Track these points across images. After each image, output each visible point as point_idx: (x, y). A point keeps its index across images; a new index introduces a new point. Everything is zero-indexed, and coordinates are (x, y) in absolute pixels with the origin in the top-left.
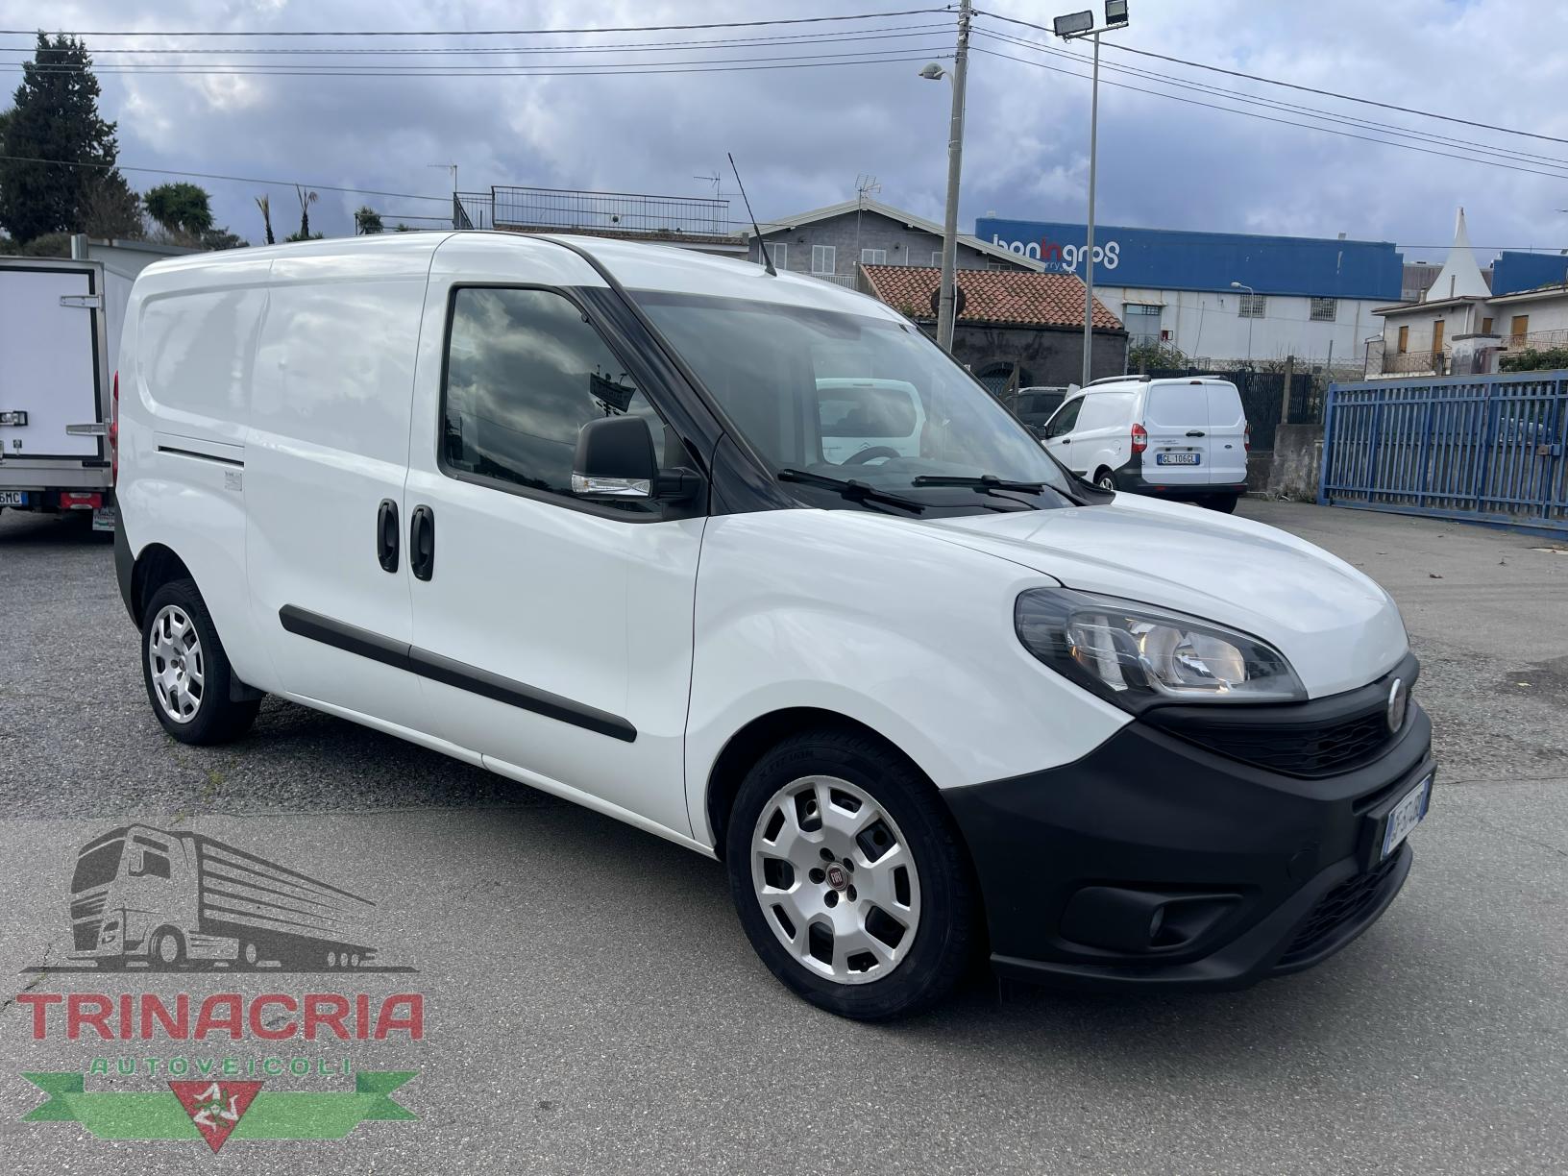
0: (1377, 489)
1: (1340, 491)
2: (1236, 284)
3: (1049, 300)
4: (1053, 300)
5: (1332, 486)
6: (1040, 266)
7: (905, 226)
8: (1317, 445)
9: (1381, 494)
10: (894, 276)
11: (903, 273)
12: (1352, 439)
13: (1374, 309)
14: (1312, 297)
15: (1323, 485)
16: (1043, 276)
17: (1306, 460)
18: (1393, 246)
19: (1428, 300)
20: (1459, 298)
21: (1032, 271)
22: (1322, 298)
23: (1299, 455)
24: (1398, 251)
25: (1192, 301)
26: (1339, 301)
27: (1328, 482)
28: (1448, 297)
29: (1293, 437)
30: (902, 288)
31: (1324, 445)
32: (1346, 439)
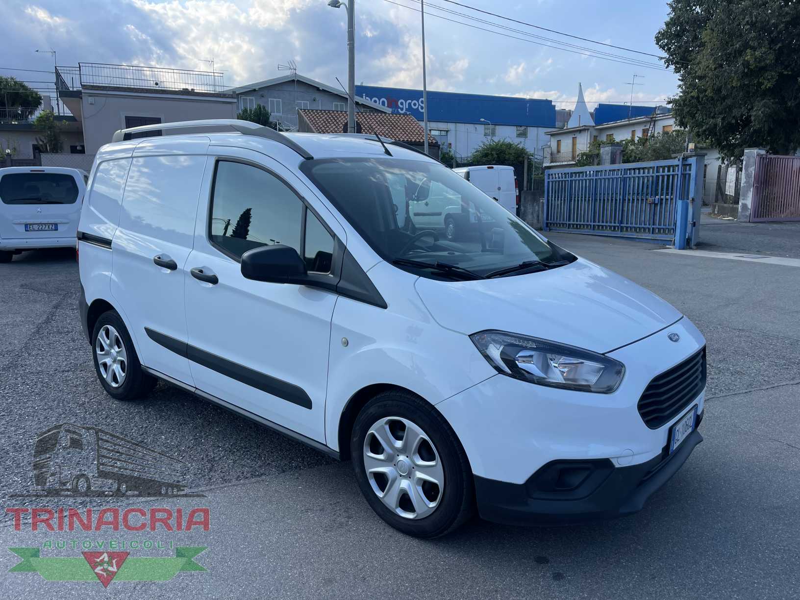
0: (572, 222)
1: (554, 224)
2: (482, 120)
3: (399, 128)
4: (401, 129)
5: (549, 221)
6: (389, 111)
7: (318, 89)
8: (541, 201)
9: (573, 225)
10: (317, 115)
11: (322, 114)
12: (558, 197)
13: (546, 131)
14: (517, 126)
15: (545, 221)
16: (391, 115)
17: (537, 208)
18: (551, 101)
19: (568, 127)
20: (583, 126)
21: (385, 113)
22: (521, 126)
23: (533, 206)
24: (553, 104)
25: (462, 127)
26: (529, 128)
27: (547, 219)
28: (578, 126)
29: (529, 198)
30: (322, 122)
31: (545, 201)
32: (555, 197)
